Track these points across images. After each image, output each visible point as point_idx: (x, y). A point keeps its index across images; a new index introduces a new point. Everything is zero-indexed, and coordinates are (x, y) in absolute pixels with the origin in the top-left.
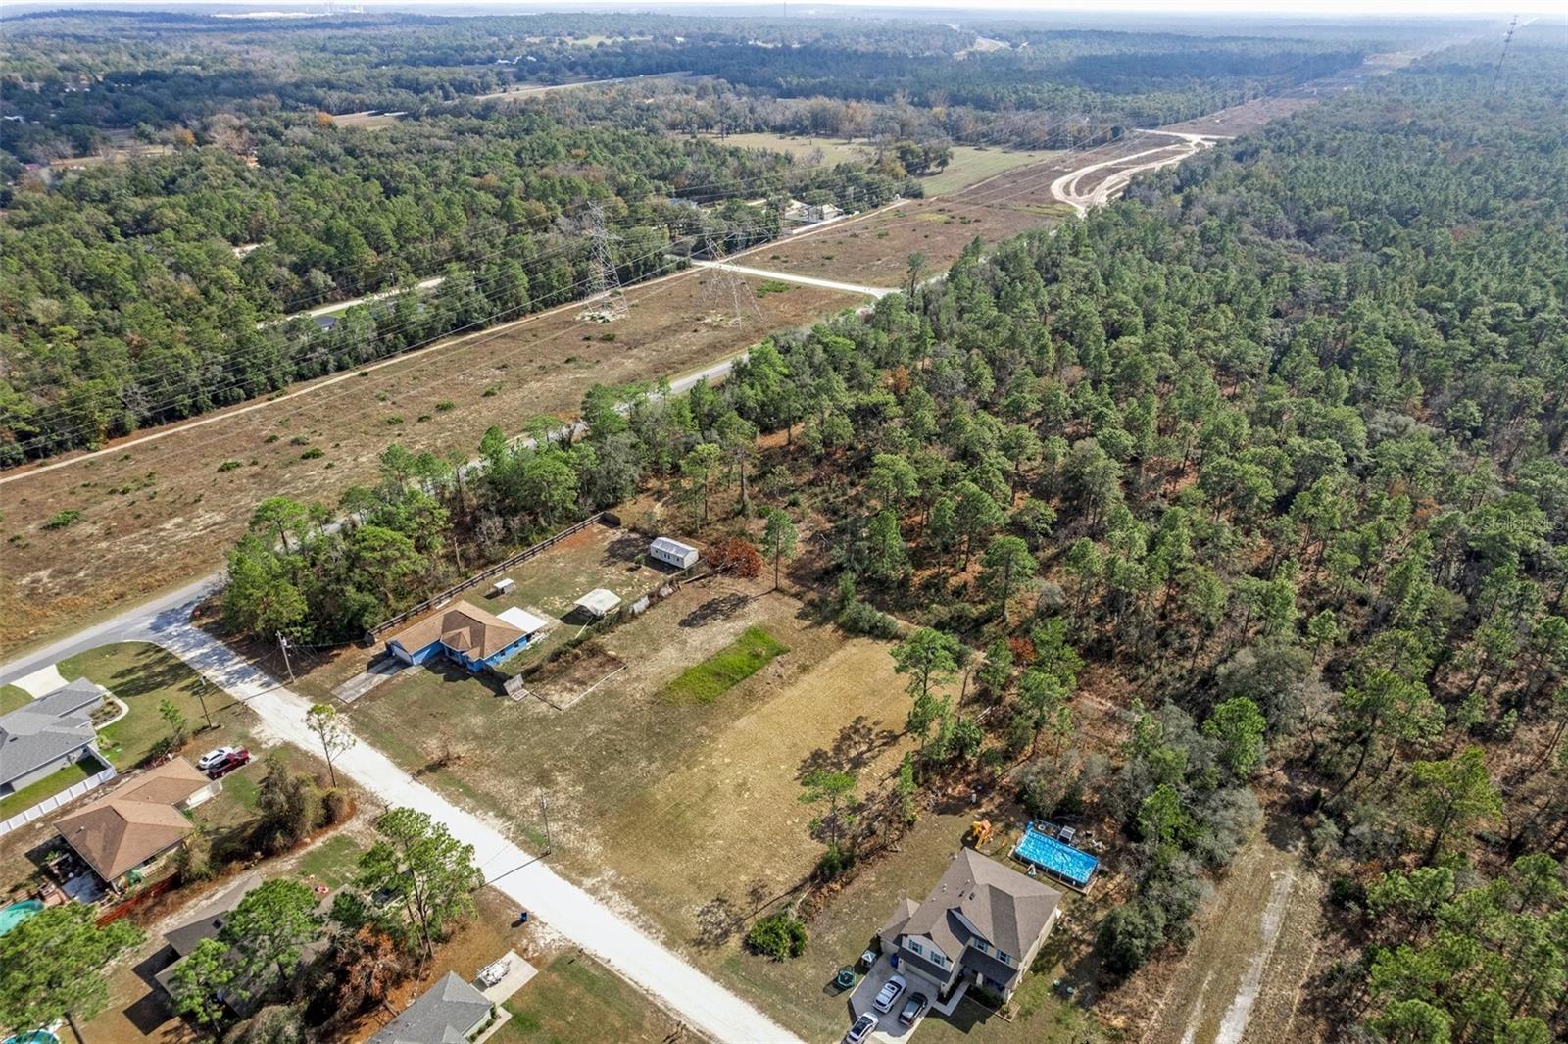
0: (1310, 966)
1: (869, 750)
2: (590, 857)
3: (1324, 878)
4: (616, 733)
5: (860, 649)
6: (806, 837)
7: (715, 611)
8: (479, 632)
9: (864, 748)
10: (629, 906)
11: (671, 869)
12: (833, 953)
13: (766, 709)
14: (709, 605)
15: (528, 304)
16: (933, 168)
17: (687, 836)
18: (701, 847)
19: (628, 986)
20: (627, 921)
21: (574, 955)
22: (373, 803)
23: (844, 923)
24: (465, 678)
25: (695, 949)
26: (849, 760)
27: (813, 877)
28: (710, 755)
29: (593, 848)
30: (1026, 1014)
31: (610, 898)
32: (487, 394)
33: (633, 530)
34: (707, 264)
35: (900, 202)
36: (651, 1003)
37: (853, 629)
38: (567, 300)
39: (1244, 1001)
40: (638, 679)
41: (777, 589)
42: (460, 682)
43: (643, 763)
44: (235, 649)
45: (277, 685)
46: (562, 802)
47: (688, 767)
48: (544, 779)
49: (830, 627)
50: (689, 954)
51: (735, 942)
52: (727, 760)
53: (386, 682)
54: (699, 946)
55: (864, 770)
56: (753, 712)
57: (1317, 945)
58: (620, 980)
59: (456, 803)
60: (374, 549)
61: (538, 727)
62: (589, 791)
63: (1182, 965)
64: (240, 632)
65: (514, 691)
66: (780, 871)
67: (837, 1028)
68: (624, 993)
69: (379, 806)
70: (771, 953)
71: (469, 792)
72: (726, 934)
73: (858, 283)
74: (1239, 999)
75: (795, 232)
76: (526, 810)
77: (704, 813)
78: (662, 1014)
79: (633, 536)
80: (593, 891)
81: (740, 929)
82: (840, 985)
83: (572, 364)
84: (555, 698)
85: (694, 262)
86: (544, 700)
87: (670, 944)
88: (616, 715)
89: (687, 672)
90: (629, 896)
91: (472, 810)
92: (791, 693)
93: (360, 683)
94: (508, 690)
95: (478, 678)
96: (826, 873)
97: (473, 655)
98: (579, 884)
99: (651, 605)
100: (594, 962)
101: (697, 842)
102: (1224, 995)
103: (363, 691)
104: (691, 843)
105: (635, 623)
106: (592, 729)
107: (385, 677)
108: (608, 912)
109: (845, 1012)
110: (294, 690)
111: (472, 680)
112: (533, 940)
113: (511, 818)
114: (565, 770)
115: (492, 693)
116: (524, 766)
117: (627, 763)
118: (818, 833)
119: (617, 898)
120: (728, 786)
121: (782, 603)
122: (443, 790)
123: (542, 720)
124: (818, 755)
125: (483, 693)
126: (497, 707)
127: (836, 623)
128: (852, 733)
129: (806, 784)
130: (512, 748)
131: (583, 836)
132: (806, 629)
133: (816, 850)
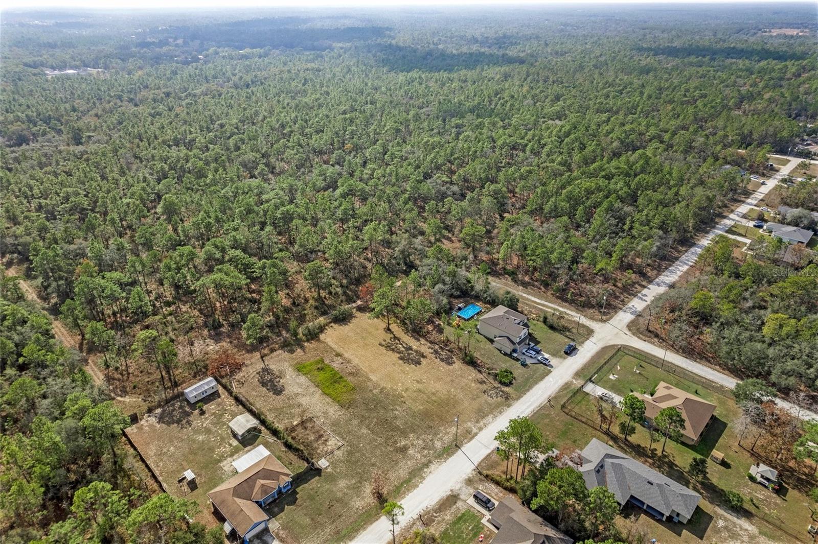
1: (402, 345)
2: (458, 431)
4: (370, 422)
5: (327, 338)
6: (450, 367)
7: (271, 381)
8: (266, 474)
9: (400, 346)
10: (490, 417)
11: (467, 405)
12: (510, 365)
13: (365, 370)
14: (263, 384)
17: (447, 400)
18: (454, 396)
22: (411, 527)
24: (295, 492)
25: (510, 400)
26: (407, 350)
27: (474, 367)
28: (395, 390)
29: (453, 430)
31: (484, 423)
33: (150, 411)
36: (537, 411)
37: (313, 336)
39: (524, 295)
40: (325, 413)
41: (262, 357)
42: (298, 496)
43: (396, 412)
46: (420, 442)
47: (403, 397)
48: (404, 450)
49: (307, 344)
50: (513, 401)
51: (505, 389)
52: (400, 385)
54: (507, 398)
55: (414, 348)
56: (367, 374)
59: (417, 486)
61: (357, 455)
62: (413, 432)
66: (469, 375)
67: (542, 367)
69: (414, 524)
70: (512, 380)
71: (407, 481)
72: (503, 391)
76: (424, 456)
77: (434, 394)
78: (542, 408)
80: (480, 429)
81: (499, 387)
82: (525, 365)
84: (331, 448)
86: (332, 453)
87: (508, 406)
88: (355, 422)
89: (326, 394)
90: (482, 417)
91: (423, 478)
92: (356, 361)
94: (319, 467)
95: (297, 487)
96: (471, 363)
98: (476, 434)
101: (452, 397)
106: (365, 431)
109: (536, 365)
111: (298, 490)
113: (430, 462)
114: (396, 441)
115: (317, 478)
116: (390, 459)
117: (396, 418)
118: (450, 364)
119: (484, 421)
120: (417, 386)
121: (275, 357)
122: (404, 493)
123: (350, 453)
124: (401, 358)
125: (314, 482)
126: (331, 475)
127: (304, 342)
128: (388, 347)
129: (420, 364)
130: (373, 465)
131: (445, 434)
132: (304, 351)
133: (458, 365)
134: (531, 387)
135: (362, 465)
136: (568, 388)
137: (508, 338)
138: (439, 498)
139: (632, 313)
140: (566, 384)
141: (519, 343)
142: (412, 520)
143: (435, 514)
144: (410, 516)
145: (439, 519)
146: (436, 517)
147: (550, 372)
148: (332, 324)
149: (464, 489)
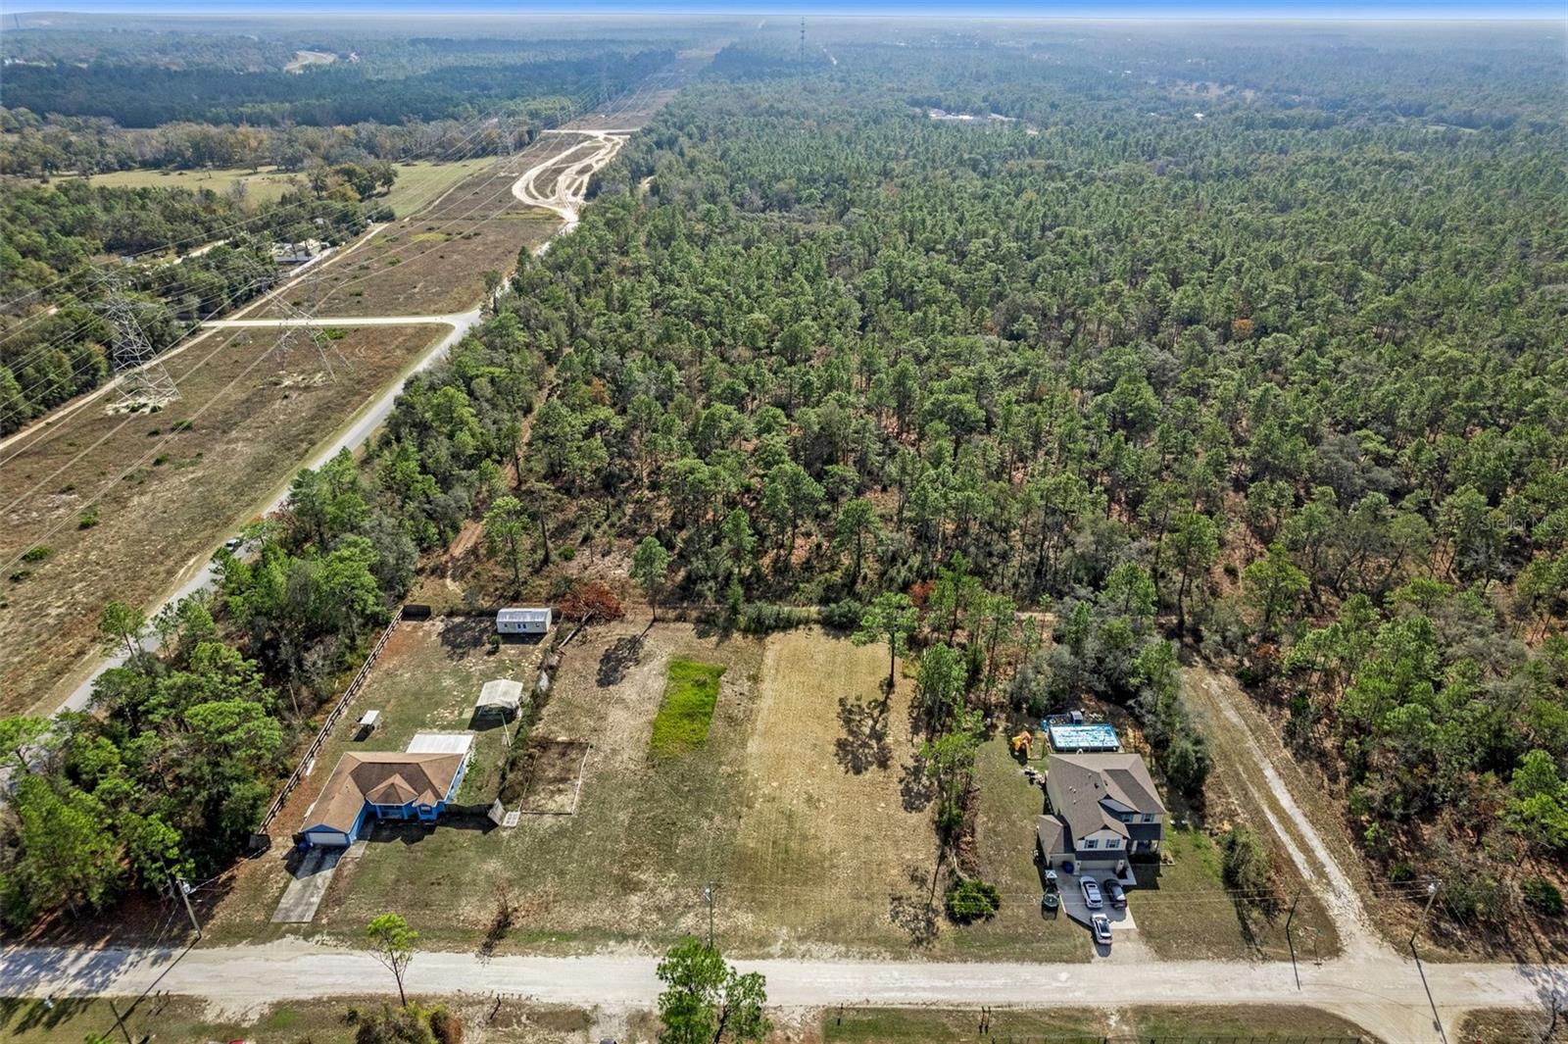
0: (1276, 732)
1: (876, 722)
2: (750, 927)
3: (1228, 674)
4: (650, 809)
5: (777, 644)
6: (902, 814)
7: (620, 661)
8: (415, 774)
9: (871, 722)
10: (831, 949)
11: (832, 897)
12: (1018, 888)
13: (759, 726)
14: (606, 658)
15: (25, 407)
16: (379, 189)
17: (812, 863)
18: (832, 866)
19: (906, 1010)
20: (843, 960)
21: (833, 1016)
22: (470, 1004)
23: (1001, 862)
24: (431, 830)
25: (921, 949)
26: (870, 737)
27: (945, 842)
28: (756, 788)
29: (745, 919)
30: (1177, 854)
31: (809, 950)
32: (84, 526)
33: (451, 614)
34: (220, 324)
35: (378, 228)
36: (938, 1011)
37: (760, 629)
38: (72, 395)
39: (1269, 773)
40: (614, 751)
41: (655, 620)
42: (427, 837)
43: (706, 824)
44: (52, 942)
45: (178, 952)
46: (669, 896)
47: (750, 807)
48: (628, 886)
49: (737, 635)
50: (923, 955)
51: (942, 923)
52: (775, 784)
53: (336, 878)
54: (921, 942)
55: (889, 740)
56: (752, 734)
57: (1265, 717)
58: (894, 1010)
59: (566, 955)
60: (233, 729)
61: (565, 842)
62: (684, 872)
63: (1219, 770)
64: (37, 920)
65: (502, 819)
66: (915, 851)
67: (1082, 939)
68: (907, 1017)
69: (481, 1003)
70: (979, 916)
71: (566, 936)
72: (929, 922)
73: (417, 314)
74: (1266, 773)
75: (292, 274)
76: (642, 922)
77: (804, 838)
78: (960, 1015)
79: (458, 620)
80: (788, 954)
81: (936, 912)
82: (1050, 910)
83: (165, 466)
84: (551, 806)
85: (204, 324)
86: (542, 813)
87: (899, 957)
88: (631, 793)
89: (655, 726)
90: (822, 939)
91: (590, 952)
92: (765, 703)
93: (304, 895)
94: (496, 820)
95: (443, 824)
96: (949, 832)
97: (428, 800)
98: (770, 956)
99: (552, 679)
100: (858, 1010)
101: (827, 864)
102: (1256, 773)
103: (316, 900)
104: (822, 868)
105: (552, 702)
106: (623, 817)
107: (328, 873)
108: (821, 964)
109: (1074, 925)
110: (213, 943)
111: (439, 829)
112: (785, 1027)
113: (636, 937)
114: (639, 866)
115: (479, 832)
116: (593, 883)
117: (690, 831)
118: (909, 807)
119: (814, 948)
120: (799, 806)
121: (672, 630)
122: (534, 949)
123: (561, 832)
124: (841, 744)
125: (467, 837)
126: (498, 842)
127: (739, 630)
128: (848, 714)
129: (858, 772)
130: (562, 873)
131: (723, 914)
132: (718, 645)
133: (922, 820)
134: (995, 958)
135: (547, 862)
136: (1077, 1020)
137: (1067, 829)
138: (564, 1001)
139: (1542, 994)
140: (1085, 1010)
141: (1082, 856)
142: (487, 994)
143: (524, 1018)
144: (492, 987)
145: (519, 1030)
146: (519, 1022)
147: (1087, 959)
148: (816, 628)
149: (616, 1022)
